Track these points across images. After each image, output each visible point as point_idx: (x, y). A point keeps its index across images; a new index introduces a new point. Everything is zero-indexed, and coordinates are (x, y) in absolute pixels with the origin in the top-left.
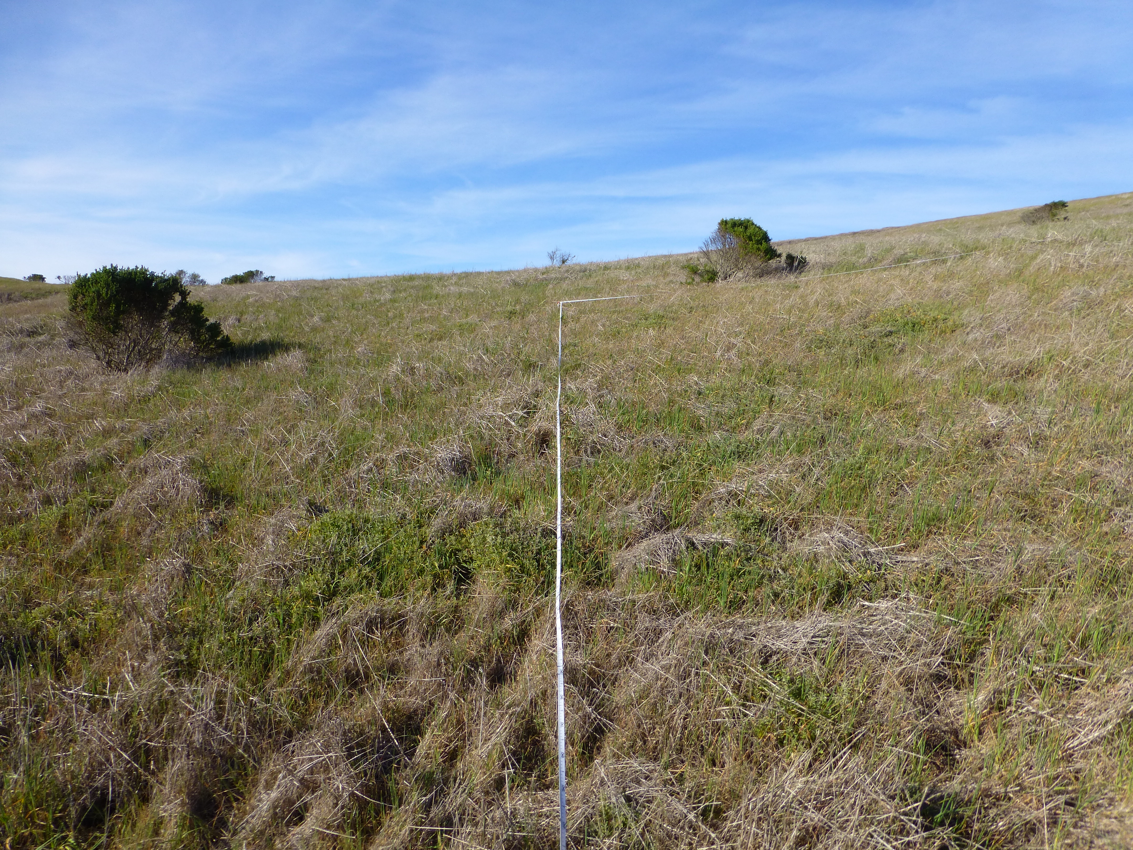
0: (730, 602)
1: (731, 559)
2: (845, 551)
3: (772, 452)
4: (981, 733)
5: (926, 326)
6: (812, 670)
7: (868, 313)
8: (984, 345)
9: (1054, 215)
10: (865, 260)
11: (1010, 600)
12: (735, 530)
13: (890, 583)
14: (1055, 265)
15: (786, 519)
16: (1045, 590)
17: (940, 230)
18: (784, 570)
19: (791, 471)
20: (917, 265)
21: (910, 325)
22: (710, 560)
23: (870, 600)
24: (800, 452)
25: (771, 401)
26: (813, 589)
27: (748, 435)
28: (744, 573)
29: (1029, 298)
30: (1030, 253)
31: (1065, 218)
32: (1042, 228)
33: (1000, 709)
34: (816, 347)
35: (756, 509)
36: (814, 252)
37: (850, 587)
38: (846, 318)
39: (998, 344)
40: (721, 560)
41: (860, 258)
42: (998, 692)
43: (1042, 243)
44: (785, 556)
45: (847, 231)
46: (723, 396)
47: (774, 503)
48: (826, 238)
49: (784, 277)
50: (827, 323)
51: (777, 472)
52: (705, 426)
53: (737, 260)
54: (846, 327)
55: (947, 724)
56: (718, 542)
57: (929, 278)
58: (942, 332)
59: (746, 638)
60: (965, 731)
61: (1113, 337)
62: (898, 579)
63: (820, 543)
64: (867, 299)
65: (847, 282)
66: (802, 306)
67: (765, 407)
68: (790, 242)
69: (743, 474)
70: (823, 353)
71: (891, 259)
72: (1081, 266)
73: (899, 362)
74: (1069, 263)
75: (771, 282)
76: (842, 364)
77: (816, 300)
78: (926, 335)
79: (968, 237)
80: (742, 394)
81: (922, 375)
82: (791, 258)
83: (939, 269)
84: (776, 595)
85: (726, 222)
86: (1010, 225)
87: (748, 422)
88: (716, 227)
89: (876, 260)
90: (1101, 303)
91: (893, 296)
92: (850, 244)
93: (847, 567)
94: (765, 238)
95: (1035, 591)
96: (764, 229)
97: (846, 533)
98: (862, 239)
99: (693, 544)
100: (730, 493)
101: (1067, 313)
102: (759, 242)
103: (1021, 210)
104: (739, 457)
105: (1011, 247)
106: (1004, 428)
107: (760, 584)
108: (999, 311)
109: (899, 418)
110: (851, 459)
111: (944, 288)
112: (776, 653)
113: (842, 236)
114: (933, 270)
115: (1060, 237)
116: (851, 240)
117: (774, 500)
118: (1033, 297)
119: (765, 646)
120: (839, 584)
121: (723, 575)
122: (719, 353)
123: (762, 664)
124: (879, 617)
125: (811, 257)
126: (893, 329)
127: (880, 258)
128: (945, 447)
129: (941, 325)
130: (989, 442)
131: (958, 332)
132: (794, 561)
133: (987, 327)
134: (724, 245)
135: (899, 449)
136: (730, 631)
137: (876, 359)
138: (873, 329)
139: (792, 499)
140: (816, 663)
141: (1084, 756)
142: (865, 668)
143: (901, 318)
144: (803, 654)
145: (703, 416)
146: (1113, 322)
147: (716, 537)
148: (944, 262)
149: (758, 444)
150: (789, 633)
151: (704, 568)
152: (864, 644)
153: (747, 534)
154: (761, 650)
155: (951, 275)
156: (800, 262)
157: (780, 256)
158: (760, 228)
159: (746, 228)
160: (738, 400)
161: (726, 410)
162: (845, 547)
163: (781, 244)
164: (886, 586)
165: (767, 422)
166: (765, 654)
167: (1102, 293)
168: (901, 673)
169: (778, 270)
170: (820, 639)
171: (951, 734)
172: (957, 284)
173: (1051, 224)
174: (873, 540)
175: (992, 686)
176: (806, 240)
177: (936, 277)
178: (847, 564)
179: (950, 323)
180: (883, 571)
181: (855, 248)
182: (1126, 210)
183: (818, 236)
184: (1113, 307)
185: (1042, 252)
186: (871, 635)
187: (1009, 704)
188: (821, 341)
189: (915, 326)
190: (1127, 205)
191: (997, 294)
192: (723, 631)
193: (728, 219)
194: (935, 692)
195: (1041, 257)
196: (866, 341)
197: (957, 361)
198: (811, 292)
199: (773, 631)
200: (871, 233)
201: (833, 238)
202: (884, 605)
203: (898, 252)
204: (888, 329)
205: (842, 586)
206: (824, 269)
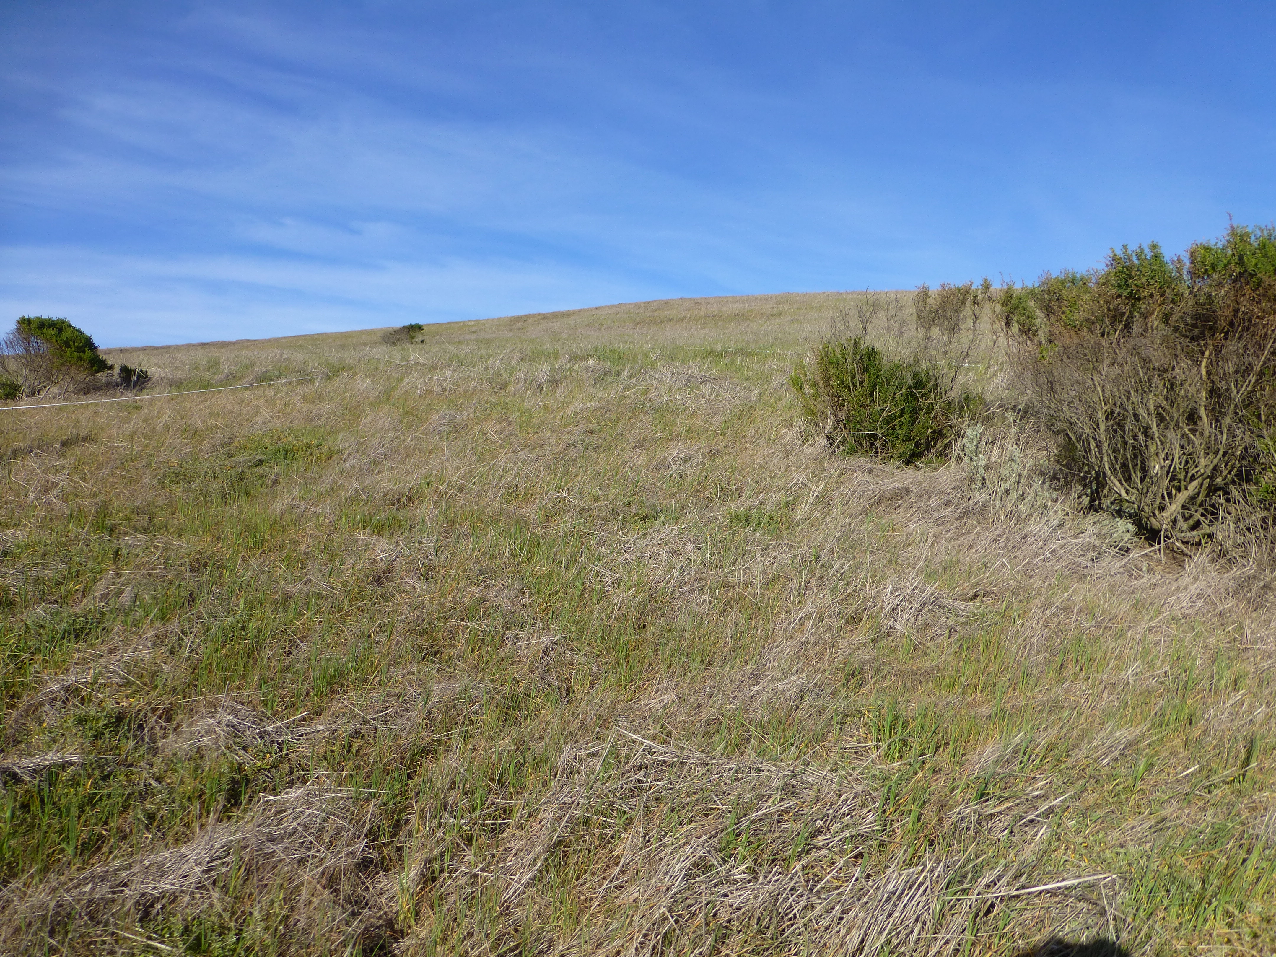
0: (82, 845)
1: (78, 784)
2: (236, 736)
3: (125, 623)
4: (417, 914)
5: (300, 453)
6: (211, 905)
7: (232, 439)
8: (361, 473)
9: (412, 338)
10: (222, 376)
11: (425, 752)
12: (81, 740)
13: (295, 764)
14: (420, 388)
15: (154, 710)
16: (457, 732)
17: (301, 346)
18: (159, 780)
19: (155, 644)
20: (282, 385)
21: (282, 452)
22: (45, 793)
23: (274, 792)
24: (163, 617)
25: (117, 554)
26: (200, 796)
27: (87, 604)
28: (101, 799)
29: (401, 422)
30: (395, 375)
31: (423, 341)
32: (403, 349)
33: (434, 880)
34: (171, 481)
35: (109, 705)
36: (156, 364)
37: (248, 781)
38: (206, 445)
39: (376, 471)
40: (64, 788)
41: (215, 374)
42: (429, 861)
43: (406, 365)
44: (157, 760)
45: (194, 342)
46: (44, 554)
47: (135, 692)
48: (169, 347)
49: (119, 394)
50: (183, 453)
51: (135, 650)
52: (17, 599)
53: (49, 371)
54: (207, 456)
55: (380, 918)
56: (55, 765)
57: (296, 399)
58: (318, 459)
59: (114, 892)
60: (401, 918)
61: (480, 459)
62: (304, 757)
63: (203, 732)
64: (229, 422)
65: (202, 402)
66: (147, 431)
67: (108, 565)
68: (122, 351)
69: (84, 659)
70: (181, 489)
71: (252, 377)
72: (444, 390)
73: (275, 496)
74: (433, 387)
75: (101, 400)
76: (206, 502)
77: (166, 423)
78: (299, 464)
79: (334, 356)
80: (73, 549)
81: (302, 509)
82: (126, 372)
83: (308, 390)
84: (151, 817)
85: (29, 321)
86: (374, 344)
87: (86, 587)
88: (13, 326)
89: (234, 377)
90: (466, 426)
91: (259, 419)
92: (202, 357)
93: (241, 757)
94: (89, 344)
95: (447, 735)
96: (87, 332)
97: (236, 714)
98: (216, 353)
99: (14, 776)
100: (67, 689)
101: (437, 437)
102: (81, 350)
103: (381, 330)
104: (77, 636)
105: (377, 369)
106: (393, 561)
107: (126, 807)
108: (373, 435)
109: (282, 561)
110: (231, 618)
111: (314, 411)
112: (158, 899)
113: (189, 346)
114: (300, 390)
115: (421, 360)
116: (200, 352)
117: (134, 688)
118: (405, 421)
119: (143, 895)
120: (233, 779)
121: (68, 810)
122: (32, 496)
123: (140, 920)
124: (289, 811)
125: (154, 371)
126: (263, 457)
127: (239, 375)
128: (337, 590)
129: (316, 452)
130: (380, 578)
131: (333, 459)
132: (171, 765)
133: (363, 453)
134: (28, 351)
135: (287, 597)
136: (88, 888)
137: (247, 494)
138: (240, 458)
139: (159, 682)
140: (216, 894)
141: (519, 905)
142: (279, 880)
143: (271, 444)
144: (197, 888)
145: (15, 586)
146: (478, 445)
147: (52, 757)
148: (311, 382)
149: (102, 614)
150: (176, 866)
151: (35, 807)
152: (274, 852)
153: (100, 743)
154: (138, 901)
155: (321, 397)
156: (139, 376)
157: (111, 368)
158: (79, 331)
159: (60, 330)
160: (67, 559)
161: (51, 574)
162: (235, 731)
163: (109, 352)
164: (291, 768)
165: (113, 584)
166: (144, 905)
167: (465, 417)
168: (323, 874)
169: (110, 386)
170: (219, 862)
171: (386, 927)
172: (327, 407)
173: (411, 347)
174: (269, 714)
175: (421, 857)
176: (143, 349)
177: (304, 398)
178: (242, 752)
179: (325, 449)
180: (285, 752)
181: (208, 362)
182: (473, 337)
183: (157, 345)
184: (476, 431)
185: (407, 374)
186: (282, 838)
187: (442, 871)
188: (177, 475)
189: (288, 454)
190: (473, 332)
191: (369, 418)
192: (75, 892)
193: (32, 316)
194: (363, 883)
195: (406, 380)
196: (233, 472)
197: (337, 491)
198: (159, 412)
199: (154, 869)
200: (224, 345)
201: (178, 348)
202: (294, 794)
203: (259, 369)
204: (258, 457)
205: (238, 782)
206: (171, 386)
